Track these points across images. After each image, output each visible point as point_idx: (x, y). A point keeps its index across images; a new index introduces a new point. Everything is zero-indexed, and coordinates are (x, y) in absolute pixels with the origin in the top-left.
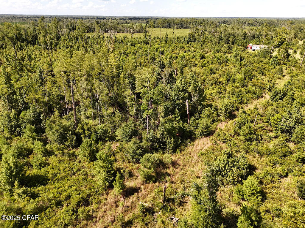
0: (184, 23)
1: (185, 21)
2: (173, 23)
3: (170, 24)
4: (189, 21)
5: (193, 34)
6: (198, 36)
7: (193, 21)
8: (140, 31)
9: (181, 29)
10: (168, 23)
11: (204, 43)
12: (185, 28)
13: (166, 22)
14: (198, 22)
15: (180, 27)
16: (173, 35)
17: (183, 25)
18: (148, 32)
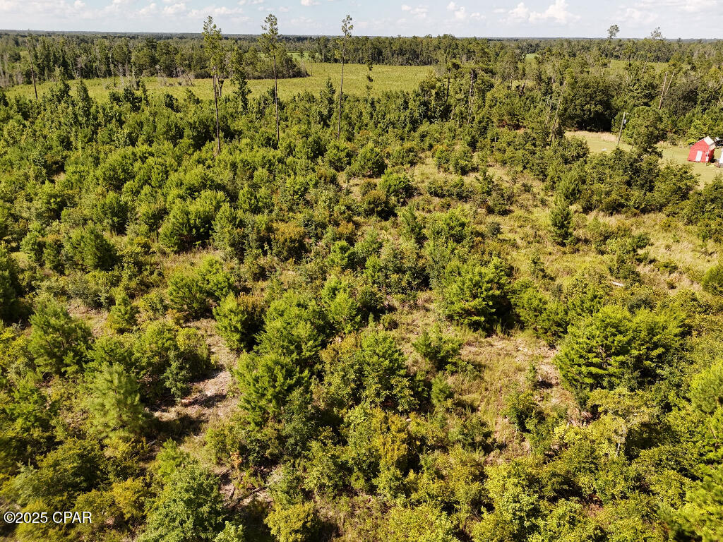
0: (420, 49)
1: (425, 42)
2: (388, 49)
3: (380, 53)
4: (435, 42)
5: (439, 84)
6: (458, 96)
7: (446, 42)
8: (278, 72)
9: (413, 67)
10: (375, 48)
11: (485, 128)
12: (425, 64)
13: (370, 46)
15: (408, 59)
16: (367, 87)
17: (418, 55)
18: (309, 75)
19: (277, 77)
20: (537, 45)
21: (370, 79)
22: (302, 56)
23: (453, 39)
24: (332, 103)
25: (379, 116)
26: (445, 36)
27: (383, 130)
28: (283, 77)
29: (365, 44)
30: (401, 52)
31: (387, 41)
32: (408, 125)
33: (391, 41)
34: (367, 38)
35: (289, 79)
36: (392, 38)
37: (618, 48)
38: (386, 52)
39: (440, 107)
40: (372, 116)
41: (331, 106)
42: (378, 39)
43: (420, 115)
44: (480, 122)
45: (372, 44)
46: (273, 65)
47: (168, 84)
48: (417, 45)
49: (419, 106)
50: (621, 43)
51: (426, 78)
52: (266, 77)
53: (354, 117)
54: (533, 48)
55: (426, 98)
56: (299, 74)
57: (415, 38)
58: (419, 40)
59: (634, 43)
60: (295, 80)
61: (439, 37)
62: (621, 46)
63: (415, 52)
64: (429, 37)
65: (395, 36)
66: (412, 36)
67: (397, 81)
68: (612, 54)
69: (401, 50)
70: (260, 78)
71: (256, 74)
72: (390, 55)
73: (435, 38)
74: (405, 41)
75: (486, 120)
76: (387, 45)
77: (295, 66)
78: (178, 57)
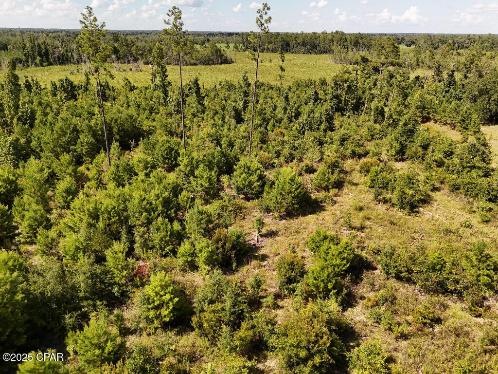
0: (318, 42)
1: (322, 37)
2: (294, 42)
3: (288, 45)
4: (330, 37)
7: (337, 37)
8: (209, 60)
9: (313, 55)
10: (284, 41)
12: (321, 53)
13: (280, 40)
14: (348, 40)
15: (309, 49)
16: (280, 76)
17: (316, 46)
18: (233, 62)
19: (208, 64)
20: (403, 39)
21: (283, 69)
22: (228, 47)
23: (343, 34)
24: (248, 96)
25: (293, 110)
26: (337, 32)
27: (299, 132)
28: (214, 64)
29: (277, 38)
30: (304, 44)
31: (293, 36)
32: (324, 123)
33: (296, 36)
34: (278, 34)
35: (218, 66)
36: (297, 34)
37: (467, 41)
38: (292, 44)
39: (352, 100)
40: (286, 109)
41: (246, 98)
42: (287, 34)
43: (332, 107)
44: (405, 125)
45: (282, 38)
46: (206, 55)
47: (121, 70)
48: (316, 39)
49: (332, 99)
50: (470, 37)
51: (338, 72)
52: (200, 64)
53: (268, 111)
54: (400, 41)
55: (339, 92)
56: (226, 61)
57: (314, 33)
58: (317, 35)
59: (480, 37)
60: (223, 66)
61: (332, 33)
62: (469, 39)
63: (315, 44)
64: (324, 33)
65: (299, 32)
66: (312, 32)
67: (302, 68)
68: (463, 45)
69: (304, 42)
70: (195, 64)
71: (192, 61)
72: (295, 46)
73: (329, 34)
74: (306, 35)
75: (413, 122)
76: (293, 38)
77: (223, 55)
78: (134, 48)
